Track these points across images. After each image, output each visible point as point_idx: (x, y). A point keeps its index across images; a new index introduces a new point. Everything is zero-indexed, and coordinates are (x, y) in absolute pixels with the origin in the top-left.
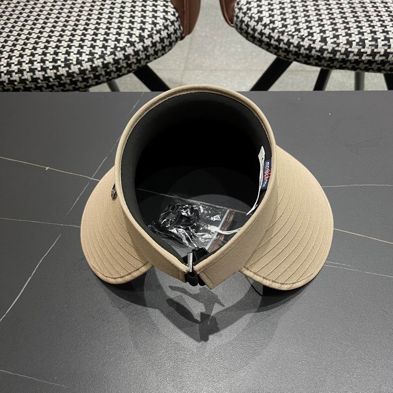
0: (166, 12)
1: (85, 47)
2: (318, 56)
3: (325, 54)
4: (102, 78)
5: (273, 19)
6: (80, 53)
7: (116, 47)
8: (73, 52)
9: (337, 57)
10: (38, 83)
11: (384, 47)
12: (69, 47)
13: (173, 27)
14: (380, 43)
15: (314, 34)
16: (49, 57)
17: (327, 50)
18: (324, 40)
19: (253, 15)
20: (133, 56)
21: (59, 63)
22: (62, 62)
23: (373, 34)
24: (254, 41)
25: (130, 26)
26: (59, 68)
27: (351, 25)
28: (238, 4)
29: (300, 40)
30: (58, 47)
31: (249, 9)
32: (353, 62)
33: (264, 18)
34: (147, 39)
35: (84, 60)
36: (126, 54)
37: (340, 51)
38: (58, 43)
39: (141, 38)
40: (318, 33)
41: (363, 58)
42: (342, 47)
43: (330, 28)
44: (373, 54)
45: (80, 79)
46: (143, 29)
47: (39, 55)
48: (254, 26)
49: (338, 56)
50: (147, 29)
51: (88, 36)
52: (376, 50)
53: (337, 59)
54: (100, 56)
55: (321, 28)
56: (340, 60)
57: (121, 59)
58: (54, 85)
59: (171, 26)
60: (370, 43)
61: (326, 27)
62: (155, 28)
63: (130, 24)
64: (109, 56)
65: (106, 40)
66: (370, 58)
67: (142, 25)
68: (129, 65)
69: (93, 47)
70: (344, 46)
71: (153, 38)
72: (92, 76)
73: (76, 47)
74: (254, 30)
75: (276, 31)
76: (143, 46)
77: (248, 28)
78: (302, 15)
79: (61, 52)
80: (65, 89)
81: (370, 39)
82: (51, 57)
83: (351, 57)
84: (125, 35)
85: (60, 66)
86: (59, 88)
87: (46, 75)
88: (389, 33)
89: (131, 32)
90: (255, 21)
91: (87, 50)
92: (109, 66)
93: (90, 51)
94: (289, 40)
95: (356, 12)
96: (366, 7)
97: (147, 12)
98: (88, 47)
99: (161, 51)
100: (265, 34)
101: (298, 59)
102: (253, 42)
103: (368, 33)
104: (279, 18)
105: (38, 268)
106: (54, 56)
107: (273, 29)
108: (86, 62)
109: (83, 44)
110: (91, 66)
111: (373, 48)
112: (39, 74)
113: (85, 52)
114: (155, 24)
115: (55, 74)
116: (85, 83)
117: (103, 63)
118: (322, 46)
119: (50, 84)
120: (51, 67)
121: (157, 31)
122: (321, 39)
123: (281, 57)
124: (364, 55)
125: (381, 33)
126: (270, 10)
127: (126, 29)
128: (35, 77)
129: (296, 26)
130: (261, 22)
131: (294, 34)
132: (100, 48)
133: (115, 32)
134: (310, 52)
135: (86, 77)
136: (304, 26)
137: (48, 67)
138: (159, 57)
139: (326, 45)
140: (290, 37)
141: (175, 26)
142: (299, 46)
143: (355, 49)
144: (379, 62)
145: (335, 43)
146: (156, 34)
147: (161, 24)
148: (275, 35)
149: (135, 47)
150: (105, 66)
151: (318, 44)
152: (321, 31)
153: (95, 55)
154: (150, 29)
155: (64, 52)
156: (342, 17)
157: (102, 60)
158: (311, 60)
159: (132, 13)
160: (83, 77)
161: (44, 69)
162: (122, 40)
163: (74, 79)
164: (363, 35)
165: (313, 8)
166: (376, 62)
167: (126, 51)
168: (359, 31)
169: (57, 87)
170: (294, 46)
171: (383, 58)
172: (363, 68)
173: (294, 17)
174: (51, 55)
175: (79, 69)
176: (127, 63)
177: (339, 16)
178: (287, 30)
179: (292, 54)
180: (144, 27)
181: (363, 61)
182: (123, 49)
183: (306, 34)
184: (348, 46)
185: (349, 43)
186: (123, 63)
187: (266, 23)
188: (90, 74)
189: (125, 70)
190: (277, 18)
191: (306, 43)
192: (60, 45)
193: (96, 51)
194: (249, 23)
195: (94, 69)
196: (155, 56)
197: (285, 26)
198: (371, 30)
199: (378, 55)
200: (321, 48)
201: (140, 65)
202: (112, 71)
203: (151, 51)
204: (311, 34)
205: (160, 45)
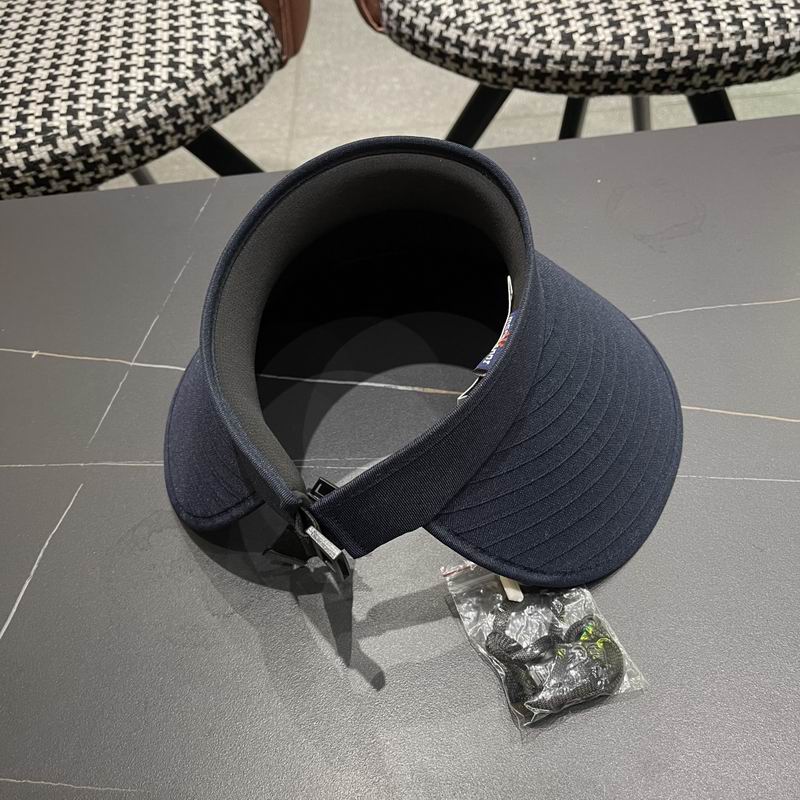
0: (244, 13)
1: (82, 99)
2: (560, 72)
3: (575, 68)
4: (125, 160)
5: (462, 8)
6: (73, 112)
7: (147, 93)
8: (57, 111)
9: (598, 70)
11: (686, 41)
12: (49, 101)
13: (261, 42)
14: (679, 34)
15: (548, 30)
16: (9, 127)
17: (576, 58)
18: (567, 39)
19: (420, 4)
20: (186, 108)
21: (31, 136)
22: (37, 134)
23: (661, 18)
24: (429, 55)
25: (171, 47)
26: (33, 147)
27: (616, 4)
29: (521, 44)
30: (24, 104)
32: (630, 76)
33: (444, 8)
34: (210, 70)
35: (83, 126)
36: (171, 105)
37: (601, 58)
38: (23, 97)
39: (199, 71)
40: (554, 27)
41: (649, 68)
42: (606, 50)
43: (577, 14)
44: (667, 57)
45: (80, 166)
46: (199, 52)
48: (426, 25)
49: (599, 68)
50: (207, 50)
51: (85, 75)
52: (671, 49)
53: (598, 76)
54: (115, 113)
55: (558, 15)
56: (603, 77)
57: (160, 116)
58: (26, 184)
59: (256, 41)
60: (659, 36)
61: (569, 14)
62: (223, 48)
63: (172, 44)
64: (135, 112)
65: (124, 81)
66: (663, 66)
67: (196, 42)
68: (180, 129)
69: (99, 96)
70: (609, 47)
71: (222, 69)
72: (104, 157)
73: (63, 100)
74: (426, 33)
75: (471, 30)
76: (203, 86)
77: (413, 32)
79: (32, 114)
80: (50, 191)
81: (658, 28)
82: (13, 125)
83: (626, 68)
84: (164, 66)
85: (33, 142)
86: (39, 189)
87: (7, 165)
88: (694, 12)
89: (176, 60)
90: (425, 15)
91: (87, 105)
92: (136, 134)
93: (94, 105)
94: (498, 46)
97: (204, 16)
98: (88, 99)
99: (242, 93)
100: (448, 39)
101: (520, 84)
102: (427, 59)
103: (653, 17)
104: (474, 5)
105: (42, 559)
106: (19, 123)
107: (465, 28)
108: (89, 130)
109: (77, 93)
110: (100, 136)
111: (665, 44)
113: (83, 110)
114: (222, 39)
115: (26, 159)
116: (91, 174)
117: (124, 127)
118: (566, 52)
119: (17, 182)
120: (15, 147)
121: (228, 52)
122: (562, 36)
123: (486, 84)
124: (650, 60)
125: (678, 13)
127: (164, 54)
129: (508, 17)
130: (439, 15)
131: (507, 33)
132: (113, 97)
133: (141, 61)
134: (544, 65)
135: (91, 160)
136: (526, 15)
137: (8, 148)
138: (240, 107)
139: (572, 48)
140: (500, 40)
141: (263, 39)
142: (520, 57)
143: (630, 50)
144: (680, 72)
145: (589, 42)
146: (227, 60)
147: (236, 38)
148: (470, 39)
149: (187, 89)
150: (131, 133)
151: (557, 49)
152: (560, 22)
153: (106, 113)
154: (214, 51)
155: (39, 113)
157: (121, 122)
158: (548, 82)
159: (172, 21)
160: (85, 163)
162: (159, 77)
163: (67, 168)
164: (643, 21)
166: (674, 72)
167: (169, 100)
168: (634, 15)
169: (33, 187)
170: (511, 58)
171: (687, 63)
172: (650, 86)
174: (11, 121)
175: (76, 145)
176: (175, 124)
178: (492, 27)
179: (509, 75)
180: (200, 46)
181: (648, 74)
182: (163, 95)
183: (532, 31)
184: (616, 47)
186: (167, 125)
187: (448, 17)
188: (99, 153)
189: (172, 140)
191: (533, 49)
192: (28, 99)
193: (107, 105)
194: (415, 21)
195: (107, 143)
196: (231, 105)
197: (488, 19)
198: (657, 10)
199: (677, 58)
200: (564, 55)
201: (203, 127)
202: (146, 143)
203: (222, 95)
204: (541, 30)
205: (240, 80)
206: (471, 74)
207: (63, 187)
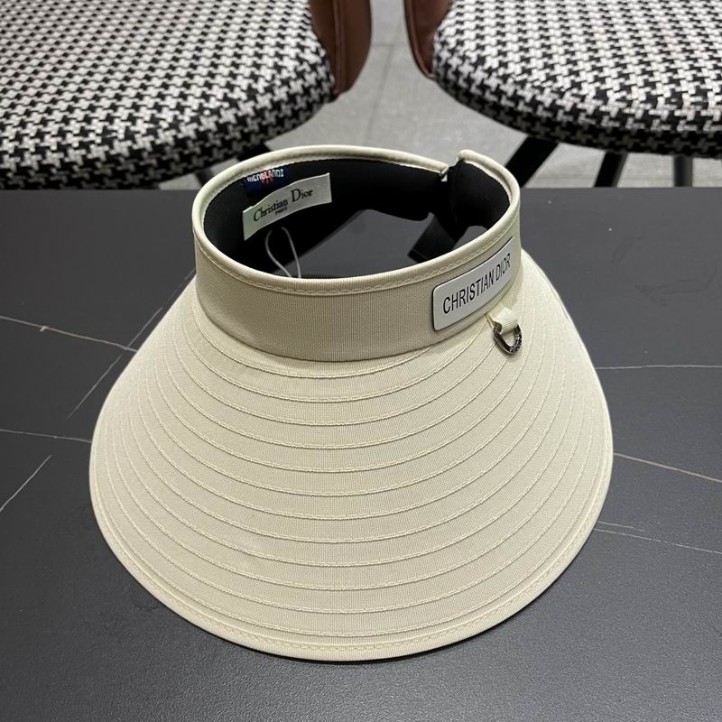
0: (302, 48)
1: (143, 109)
2: (591, 126)
3: (605, 123)
4: (173, 167)
5: (505, 60)
6: (132, 119)
7: (201, 109)
8: (119, 117)
9: (628, 127)
10: (51, 174)
11: (720, 106)
12: (114, 107)
13: (314, 75)
14: (713, 99)
15: (584, 85)
16: (74, 127)
17: (608, 113)
18: (602, 95)
19: (468, 54)
20: (234, 126)
21: (92, 136)
22: (97, 135)
23: (697, 83)
24: (470, 101)
25: (231, 72)
26: (92, 147)
27: (654, 66)
28: (440, 35)
29: (556, 96)
30: (92, 108)
31: (460, 43)
32: (659, 136)
33: (488, 59)
34: (262, 95)
35: (138, 132)
36: (221, 121)
37: (633, 115)
38: (93, 102)
39: (252, 94)
40: (591, 83)
41: (680, 129)
42: (638, 108)
43: (614, 73)
45: (132, 167)
46: (255, 77)
47: (57, 123)
48: (470, 73)
49: (630, 124)
50: (263, 77)
51: (150, 89)
52: (704, 113)
53: (628, 132)
54: (170, 124)
55: (596, 73)
56: (633, 133)
57: (209, 131)
58: (82, 178)
59: (310, 73)
60: (693, 99)
61: (606, 72)
62: (278, 76)
63: (232, 69)
64: (187, 124)
65: (183, 96)
66: (694, 128)
67: (254, 69)
68: (227, 144)
69: (158, 108)
70: (642, 106)
71: (273, 94)
72: (154, 162)
73: (126, 108)
74: (469, 80)
75: (510, 80)
76: (254, 108)
77: (458, 79)
78: (561, 50)
79: (97, 118)
80: (103, 186)
81: (693, 92)
82: (78, 125)
83: (657, 127)
84: (221, 87)
85: (93, 142)
86: (91, 184)
87: (67, 160)
89: (233, 82)
90: (471, 64)
91: (146, 114)
92: (186, 144)
93: (153, 115)
94: (534, 97)
95: (665, 45)
96: (684, 36)
97: (266, 48)
98: (148, 109)
99: (291, 118)
100: (488, 87)
102: (468, 104)
103: (689, 82)
104: (517, 57)
106: (84, 124)
107: (505, 78)
108: (144, 136)
109: (140, 103)
110: (152, 143)
111: (698, 108)
112: (53, 158)
113: (142, 118)
114: (278, 68)
115: (84, 156)
116: (141, 176)
117: (175, 137)
118: (599, 107)
119: (74, 176)
120: (76, 145)
121: (282, 80)
122: (597, 92)
124: (682, 122)
125: (714, 80)
126: (499, 43)
127: (224, 76)
128: (45, 162)
129: (548, 71)
130: (483, 65)
131: (544, 85)
132: (170, 110)
133: (200, 81)
134: (576, 117)
135: (142, 164)
136: (565, 70)
137: (70, 145)
138: (287, 131)
139: (605, 103)
140: (537, 91)
141: (317, 72)
142: (554, 108)
143: (663, 110)
144: (711, 136)
145: (623, 99)
146: (280, 87)
147: (291, 69)
148: (509, 88)
149: (238, 108)
150: (181, 143)
151: (591, 103)
152: (597, 79)
153: (161, 123)
154: (269, 78)
155: (102, 117)
156: (638, 54)
157: (173, 132)
158: (579, 135)
159: (237, 50)
160: (136, 165)
161: (62, 148)
162: (215, 96)
163: (119, 168)
164: (678, 84)
165: (582, 39)
166: (705, 135)
167: (220, 116)
168: (670, 78)
169: (88, 182)
170: (545, 109)
171: (719, 128)
173: (545, 55)
174: (78, 122)
175: (130, 148)
176: (223, 139)
177: (632, 52)
178: (530, 79)
179: (543, 125)
180: (257, 73)
181: (679, 135)
182: (216, 112)
183: (568, 85)
184: (648, 106)
185: (652, 100)
186: (215, 139)
187: (490, 68)
188: (150, 158)
189: (219, 153)
190: (513, 57)
191: (567, 102)
192: (97, 104)
193: (163, 116)
194: (461, 69)
195: (158, 149)
196: (279, 128)
197: (529, 72)
198: (694, 76)
199: (709, 122)
200: (597, 109)
201: (249, 145)
202: (193, 154)
203: (270, 118)
204: (577, 85)
205: (289, 107)
206: (506, 121)
207: (114, 185)
